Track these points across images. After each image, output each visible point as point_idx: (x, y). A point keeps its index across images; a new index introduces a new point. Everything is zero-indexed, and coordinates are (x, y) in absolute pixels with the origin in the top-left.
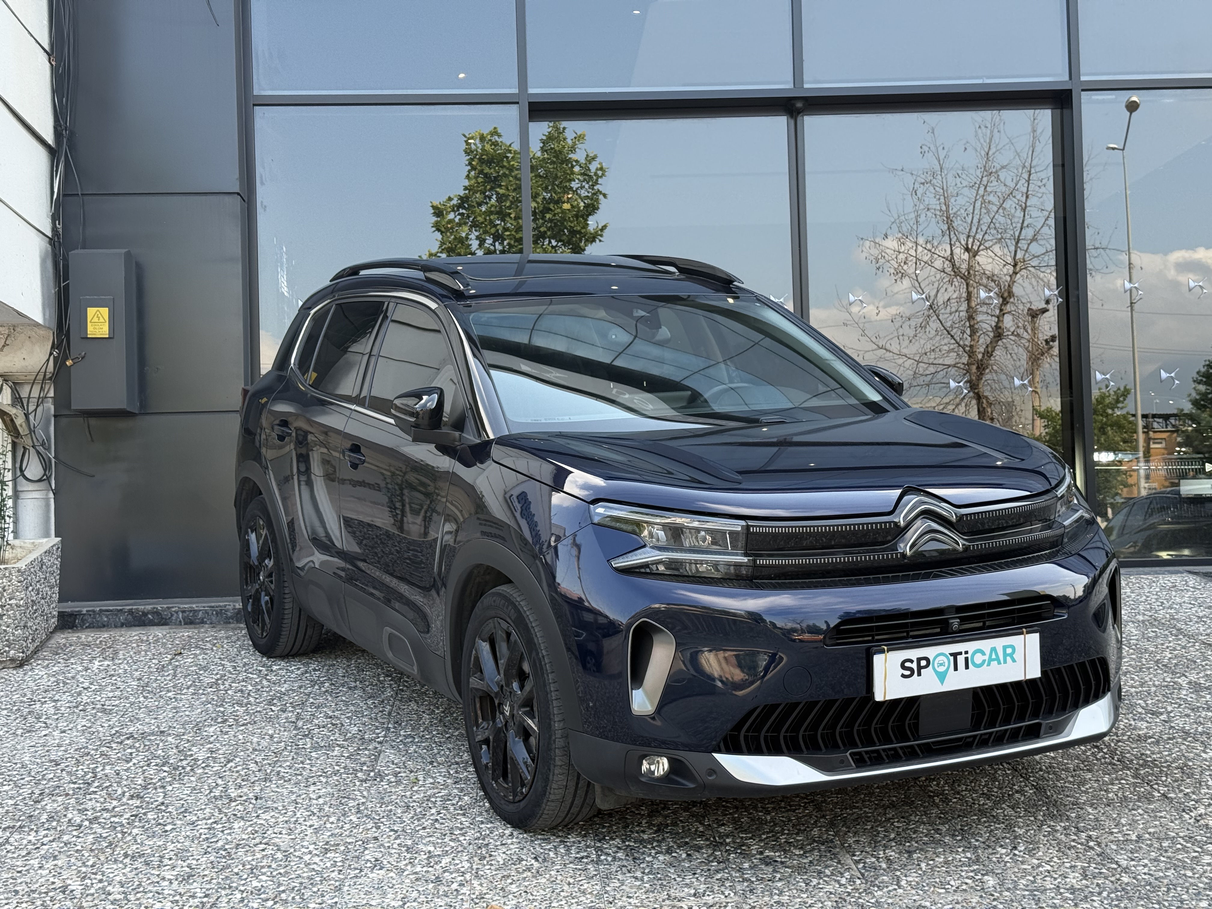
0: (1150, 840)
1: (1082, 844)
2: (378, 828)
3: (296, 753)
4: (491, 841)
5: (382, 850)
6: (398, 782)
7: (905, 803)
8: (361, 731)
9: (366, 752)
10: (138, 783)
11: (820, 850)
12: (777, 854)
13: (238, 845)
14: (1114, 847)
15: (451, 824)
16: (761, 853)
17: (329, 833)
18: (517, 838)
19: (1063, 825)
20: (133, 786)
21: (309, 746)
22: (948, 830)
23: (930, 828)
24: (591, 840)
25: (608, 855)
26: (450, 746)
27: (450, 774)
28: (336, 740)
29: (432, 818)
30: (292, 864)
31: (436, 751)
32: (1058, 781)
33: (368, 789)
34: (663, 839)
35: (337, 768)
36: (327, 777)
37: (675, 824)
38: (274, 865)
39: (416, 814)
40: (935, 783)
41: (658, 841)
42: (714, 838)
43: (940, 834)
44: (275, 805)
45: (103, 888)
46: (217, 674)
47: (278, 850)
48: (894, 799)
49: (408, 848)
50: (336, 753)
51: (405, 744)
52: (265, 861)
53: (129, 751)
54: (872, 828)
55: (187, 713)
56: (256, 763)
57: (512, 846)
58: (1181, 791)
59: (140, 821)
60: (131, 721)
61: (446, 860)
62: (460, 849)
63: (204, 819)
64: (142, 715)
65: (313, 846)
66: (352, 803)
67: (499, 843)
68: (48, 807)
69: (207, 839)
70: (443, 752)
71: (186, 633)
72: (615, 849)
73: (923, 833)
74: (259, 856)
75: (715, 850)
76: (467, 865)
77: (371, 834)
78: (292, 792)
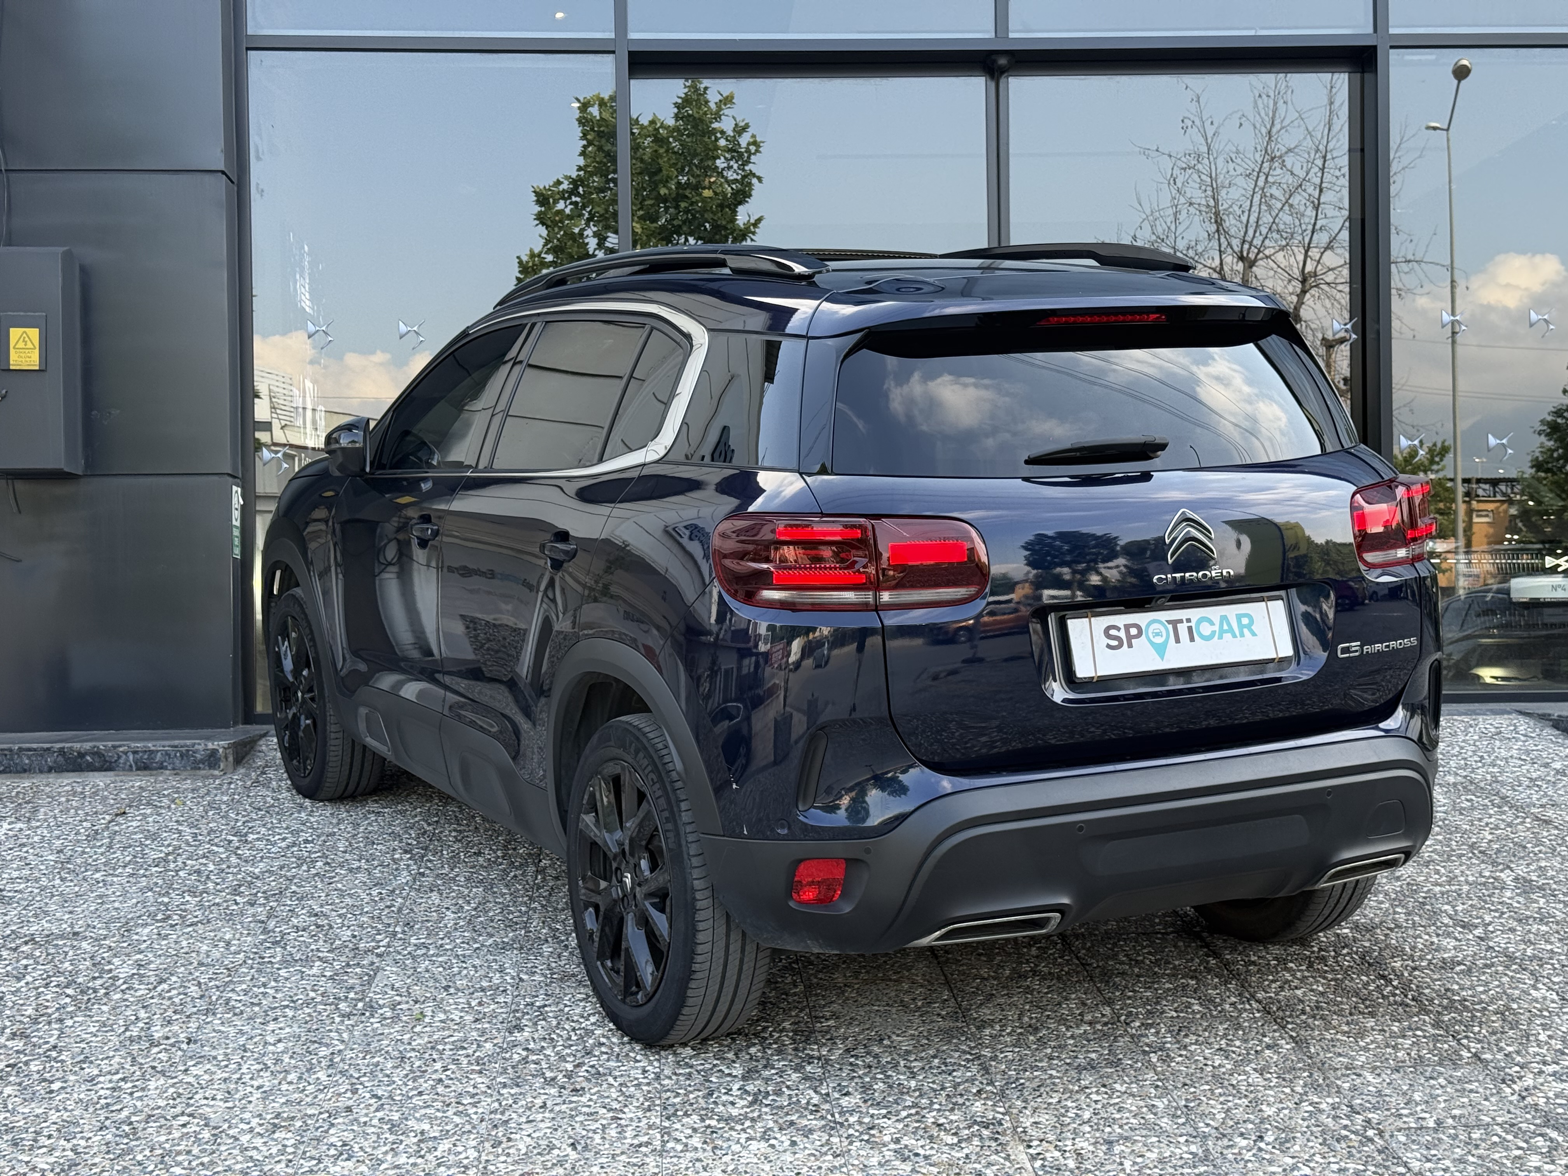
0: (1455, 1128)
1: (1355, 1133)
2: (355, 1092)
3: (259, 971)
4: (514, 1115)
5: (355, 1128)
6: (396, 1018)
7: (1110, 1064)
8: (354, 936)
9: (358, 970)
10: (27, 1013)
11: (982, 1139)
12: (921, 1143)
13: (150, 1116)
14: (1403, 1139)
15: (459, 1088)
16: (897, 1141)
17: (283, 1100)
18: (552, 1111)
19: (1330, 1100)
20: (18, 1018)
21: (278, 959)
22: (1167, 1107)
23: (1142, 1103)
24: (656, 1117)
25: (678, 1141)
26: (477, 962)
27: (470, 1007)
28: (318, 950)
29: (434, 1077)
30: (223, 1148)
31: (456, 970)
32: (1327, 1030)
33: (351, 1029)
34: (759, 1116)
35: (312, 994)
36: (296, 1009)
37: (778, 1093)
38: (195, 1151)
39: (412, 1071)
40: (1153, 1030)
41: (753, 1120)
42: (833, 1115)
43: (1155, 1114)
44: (214, 1053)
46: (169, 845)
47: (206, 1125)
48: (1093, 1056)
49: (393, 1126)
50: (315, 971)
51: (414, 958)
52: (184, 1143)
53: (24, 962)
54: (1059, 1102)
55: (116, 905)
56: (199, 984)
57: (542, 1125)
58: (1501, 1049)
59: (17, 1075)
60: (36, 916)
61: (445, 1145)
62: (468, 1127)
63: (109, 1073)
64: (54, 907)
65: (257, 1120)
66: (324, 1051)
67: (524, 1119)
69: (108, 1105)
70: (465, 972)
71: (138, 782)
72: (690, 1131)
73: (1131, 1111)
74: (176, 1134)
75: (831, 1136)
76: (473, 1154)
77: (343, 1102)
78: (242, 1033)
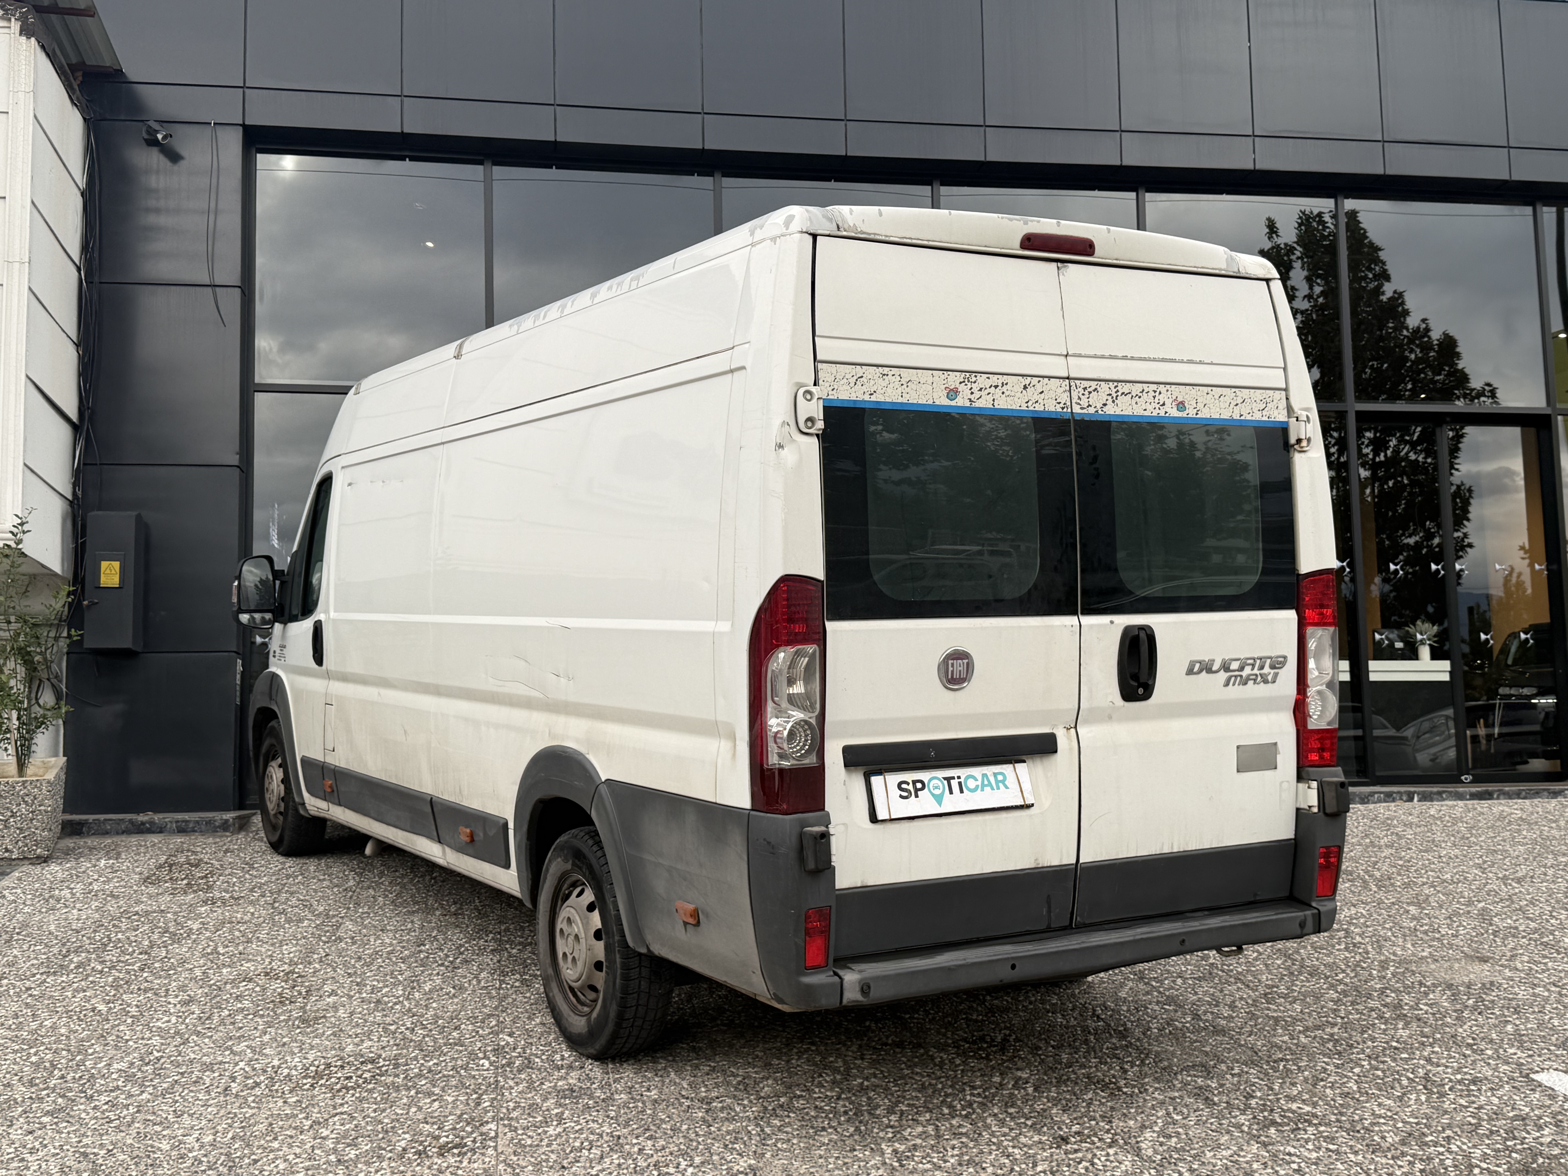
2: (335, 971)
5: (338, 984)
8: (326, 909)
9: (330, 924)
10: (145, 944)
13: (226, 982)
15: (392, 968)
20: (141, 946)
21: (283, 920)
26: (398, 919)
28: (306, 916)
29: (378, 965)
31: (386, 922)
33: (329, 948)
35: (305, 934)
39: (365, 963)
45: (124, 1009)
49: (358, 983)
50: (305, 924)
51: (362, 918)
53: (136, 923)
56: (240, 931)
63: (199, 966)
67: (427, 979)
68: (75, 960)
69: (202, 979)
70: (391, 923)
71: (179, 839)
74: (242, 989)
77: (329, 975)
78: (269, 950)
